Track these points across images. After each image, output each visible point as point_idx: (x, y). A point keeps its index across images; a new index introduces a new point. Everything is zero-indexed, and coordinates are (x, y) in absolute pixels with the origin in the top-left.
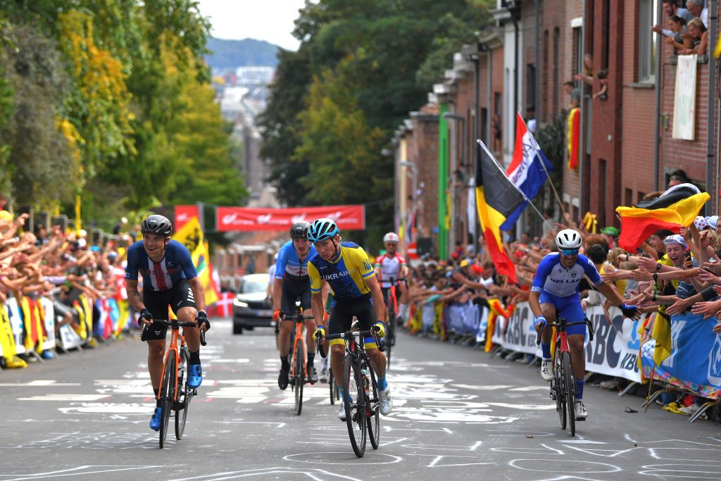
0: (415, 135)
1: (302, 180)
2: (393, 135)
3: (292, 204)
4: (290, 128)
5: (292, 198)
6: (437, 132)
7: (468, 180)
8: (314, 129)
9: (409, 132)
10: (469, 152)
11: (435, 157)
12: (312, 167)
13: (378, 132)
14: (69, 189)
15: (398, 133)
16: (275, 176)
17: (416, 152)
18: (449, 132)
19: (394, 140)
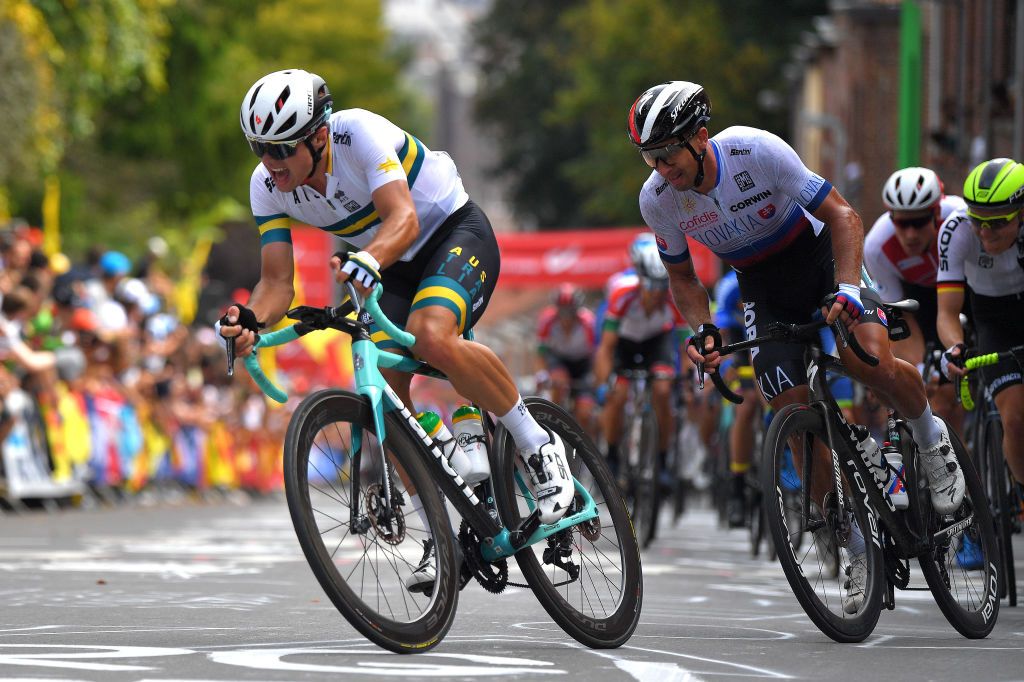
0: (843, 55)
1: (573, 170)
2: (787, 59)
3: (546, 226)
4: (547, 50)
5: (549, 211)
6: (894, 46)
7: (969, 147)
8: (602, 48)
9: (827, 51)
10: (971, 83)
11: (890, 104)
12: (595, 139)
13: (754, 54)
14: (28, 160)
15: (800, 54)
16: (510, 163)
17: (843, 93)
18: (925, 40)
19: (790, 74)
